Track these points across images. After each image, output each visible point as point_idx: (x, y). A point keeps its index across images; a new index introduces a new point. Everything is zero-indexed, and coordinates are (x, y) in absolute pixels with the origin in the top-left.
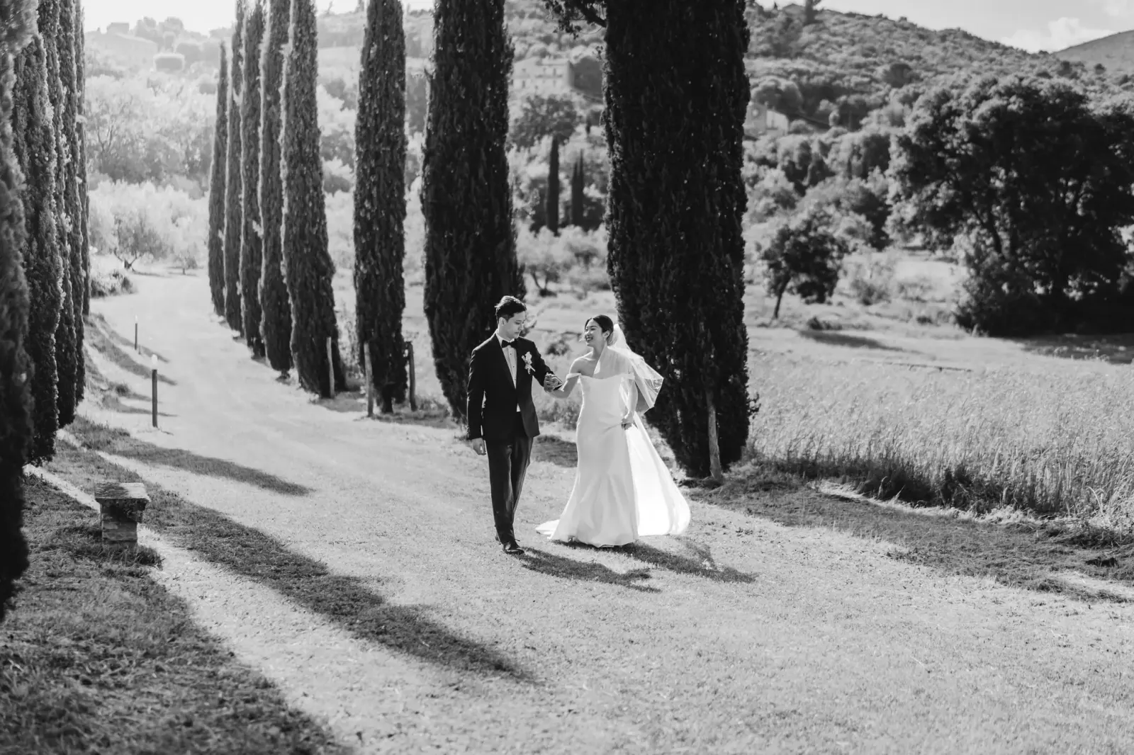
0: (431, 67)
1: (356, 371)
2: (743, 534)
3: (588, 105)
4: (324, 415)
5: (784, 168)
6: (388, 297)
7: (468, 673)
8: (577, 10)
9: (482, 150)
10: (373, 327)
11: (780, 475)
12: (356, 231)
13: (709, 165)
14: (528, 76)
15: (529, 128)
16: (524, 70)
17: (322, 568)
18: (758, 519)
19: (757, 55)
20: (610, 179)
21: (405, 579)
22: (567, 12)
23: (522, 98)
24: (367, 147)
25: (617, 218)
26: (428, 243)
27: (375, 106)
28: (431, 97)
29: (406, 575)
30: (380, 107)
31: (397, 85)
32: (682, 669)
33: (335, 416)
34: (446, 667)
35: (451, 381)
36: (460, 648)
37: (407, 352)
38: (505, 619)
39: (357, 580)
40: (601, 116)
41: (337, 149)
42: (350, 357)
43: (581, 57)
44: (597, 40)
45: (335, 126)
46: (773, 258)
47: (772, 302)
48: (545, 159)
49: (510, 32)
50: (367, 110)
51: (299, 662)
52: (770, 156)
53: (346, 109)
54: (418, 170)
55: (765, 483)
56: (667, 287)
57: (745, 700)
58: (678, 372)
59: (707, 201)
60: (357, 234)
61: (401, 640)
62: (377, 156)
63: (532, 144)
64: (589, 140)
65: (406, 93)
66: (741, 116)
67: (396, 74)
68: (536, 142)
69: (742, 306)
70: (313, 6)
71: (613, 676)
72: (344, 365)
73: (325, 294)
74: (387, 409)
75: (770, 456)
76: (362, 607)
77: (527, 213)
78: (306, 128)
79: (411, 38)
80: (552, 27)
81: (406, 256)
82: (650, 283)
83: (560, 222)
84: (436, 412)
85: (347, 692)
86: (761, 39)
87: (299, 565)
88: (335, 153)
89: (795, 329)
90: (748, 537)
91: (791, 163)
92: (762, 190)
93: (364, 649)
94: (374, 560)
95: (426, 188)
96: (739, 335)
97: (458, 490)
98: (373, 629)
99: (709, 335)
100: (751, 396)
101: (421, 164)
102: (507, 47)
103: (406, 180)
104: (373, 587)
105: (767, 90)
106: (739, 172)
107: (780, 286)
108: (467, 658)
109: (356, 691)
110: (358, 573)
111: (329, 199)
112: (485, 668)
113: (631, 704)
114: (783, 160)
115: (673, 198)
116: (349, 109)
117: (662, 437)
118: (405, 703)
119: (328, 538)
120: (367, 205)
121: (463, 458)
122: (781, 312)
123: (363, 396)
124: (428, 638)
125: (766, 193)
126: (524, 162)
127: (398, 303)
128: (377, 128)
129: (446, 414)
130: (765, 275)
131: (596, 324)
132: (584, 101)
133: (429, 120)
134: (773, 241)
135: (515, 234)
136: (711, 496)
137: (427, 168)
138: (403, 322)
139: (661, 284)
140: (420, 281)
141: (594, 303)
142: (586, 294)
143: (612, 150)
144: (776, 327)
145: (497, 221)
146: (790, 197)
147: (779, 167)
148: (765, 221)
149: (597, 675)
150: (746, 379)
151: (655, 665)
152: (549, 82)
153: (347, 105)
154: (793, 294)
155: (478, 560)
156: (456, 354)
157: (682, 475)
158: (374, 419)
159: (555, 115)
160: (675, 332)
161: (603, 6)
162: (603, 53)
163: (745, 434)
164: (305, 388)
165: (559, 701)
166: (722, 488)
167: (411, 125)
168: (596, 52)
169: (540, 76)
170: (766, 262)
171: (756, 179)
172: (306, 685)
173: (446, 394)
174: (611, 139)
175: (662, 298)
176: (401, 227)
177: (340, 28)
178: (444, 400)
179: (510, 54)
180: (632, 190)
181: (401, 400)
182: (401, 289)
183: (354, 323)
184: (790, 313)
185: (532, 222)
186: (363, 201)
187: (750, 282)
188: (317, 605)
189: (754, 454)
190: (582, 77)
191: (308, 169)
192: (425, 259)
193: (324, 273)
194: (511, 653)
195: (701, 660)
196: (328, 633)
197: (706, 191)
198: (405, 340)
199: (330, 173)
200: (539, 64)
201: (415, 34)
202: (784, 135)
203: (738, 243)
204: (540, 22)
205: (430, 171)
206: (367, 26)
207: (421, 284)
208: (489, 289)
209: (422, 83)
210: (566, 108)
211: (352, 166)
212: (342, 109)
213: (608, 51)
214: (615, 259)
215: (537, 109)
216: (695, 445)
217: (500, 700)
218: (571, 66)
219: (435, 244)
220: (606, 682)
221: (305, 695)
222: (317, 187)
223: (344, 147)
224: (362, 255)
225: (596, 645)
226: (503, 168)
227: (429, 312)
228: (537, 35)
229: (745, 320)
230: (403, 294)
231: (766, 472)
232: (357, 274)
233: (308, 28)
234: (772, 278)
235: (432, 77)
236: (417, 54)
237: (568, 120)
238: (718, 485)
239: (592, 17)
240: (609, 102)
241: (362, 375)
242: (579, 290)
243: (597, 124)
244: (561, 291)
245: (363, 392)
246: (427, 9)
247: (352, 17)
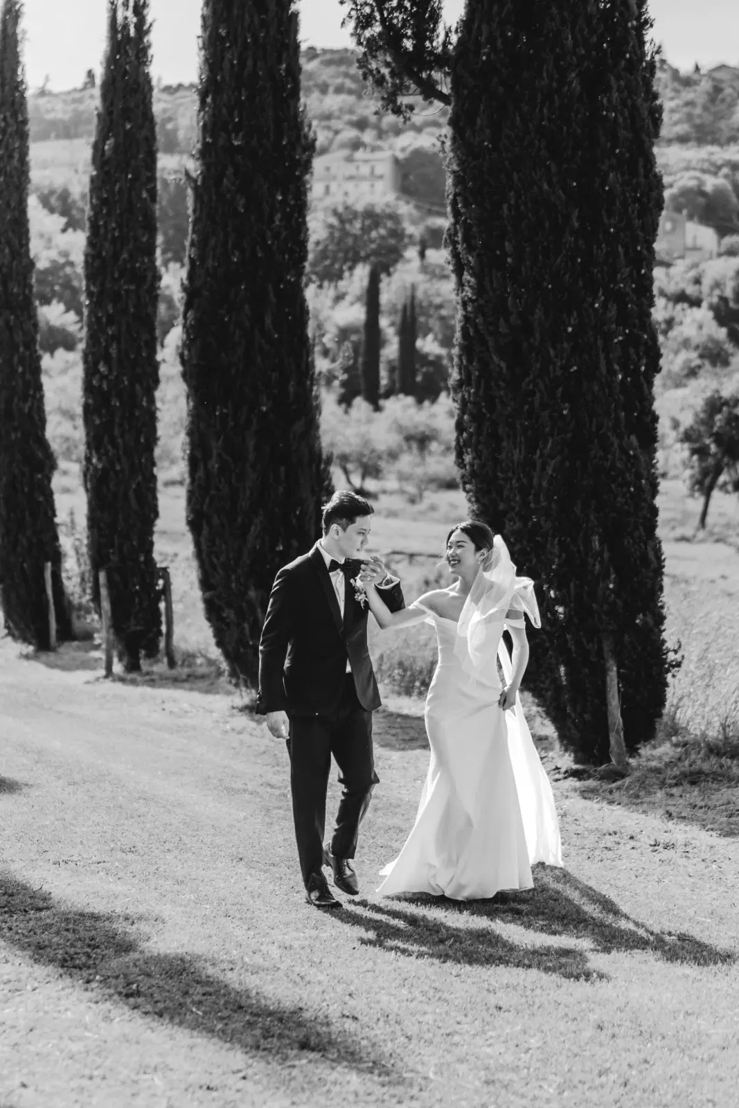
0: (194, 167)
1: (88, 612)
2: (660, 848)
3: (422, 219)
4: (40, 674)
5: (712, 307)
6: (133, 502)
7: (261, 1053)
8: (408, 82)
9: (270, 287)
10: (112, 546)
11: (713, 760)
12: (86, 408)
13: (604, 306)
14: (334, 178)
15: (335, 252)
16: (328, 169)
17: (45, 899)
18: (682, 826)
19: (670, 142)
20: (458, 328)
21: (165, 915)
22: (394, 85)
23: (325, 209)
24: (102, 285)
25: (469, 384)
26: (192, 423)
27: (114, 225)
28: (194, 211)
29: (166, 910)
30: (120, 226)
31: (145, 195)
32: (575, 1049)
33: (57, 675)
34: (228, 1045)
35: (228, 625)
36: (247, 1017)
37: (161, 582)
38: (313, 974)
39: (95, 917)
40: (445, 236)
41: (57, 288)
42: (78, 590)
43: (411, 149)
44: (436, 124)
45: (53, 254)
46: (695, 441)
47: (697, 504)
48: (359, 299)
49: (310, 114)
50: (102, 231)
51: (15, 1037)
52: (691, 290)
53: (70, 230)
54: (176, 318)
55: (691, 774)
56: (545, 484)
57: (669, 1097)
58: (561, 610)
59: (602, 356)
60: (88, 411)
61: (161, 1005)
62: (116, 297)
63: (340, 276)
64: (425, 269)
65: (157, 207)
66: (651, 231)
67: (144, 179)
68: (346, 274)
69: (654, 511)
70: (22, 82)
71: (473, 1059)
72: (70, 602)
73: (41, 499)
74: (133, 666)
75: (698, 733)
76: (103, 956)
77: (335, 378)
78: (14, 258)
79: (163, 125)
80: (370, 106)
81: (160, 443)
82: (519, 479)
83: (382, 390)
84: (204, 670)
85: (85, 1082)
86: (676, 117)
87: (11, 895)
88: (54, 294)
89: (730, 545)
90: (666, 854)
91: (723, 299)
92: (680, 339)
93: (107, 1019)
94: (119, 888)
95: (189, 343)
96: (651, 555)
97: (238, 785)
98: (120, 989)
99: (606, 555)
100: (670, 644)
101: (180, 307)
102: (306, 137)
103: (158, 333)
104: (120, 926)
105: (685, 192)
106: (649, 315)
107: (707, 481)
108: (258, 1032)
109: (97, 1081)
110: (99, 907)
111: (46, 361)
112: (285, 1047)
113: (500, 1101)
114: (710, 295)
115: (552, 353)
116: (75, 230)
117: (538, 705)
118: (169, 1099)
119: (52, 856)
120: (102, 368)
121: (245, 737)
122: (710, 520)
123: (97, 647)
124: (200, 1002)
125: (686, 343)
126: (329, 303)
127: (149, 512)
128: (116, 256)
129: (220, 673)
130: (685, 465)
131: (465, 538)
132: (415, 213)
133: (192, 244)
134: (696, 415)
135: (318, 408)
136: (611, 792)
137: (189, 314)
138: (155, 538)
139: (535, 481)
140: (178, 478)
141: (433, 508)
142: (421, 496)
143: (460, 284)
144: (703, 541)
145: (291, 389)
146: (722, 349)
147: (705, 305)
148: (685, 386)
149: (449, 1058)
150: (661, 619)
151: (534, 1042)
152: (365, 186)
153: (72, 224)
154: (727, 492)
155: (271, 887)
156: (233, 585)
157: (567, 761)
158: (114, 681)
159: (374, 234)
160: (556, 550)
161: (446, 74)
162: (448, 143)
163: (661, 700)
164: (13, 636)
165: (394, 1096)
166: (627, 780)
167: (164, 252)
168: (438, 144)
169: (351, 178)
170: (686, 445)
171: (670, 323)
172: (25, 1071)
173: (219, 644)
174: (459, 269)
175: (537, 501)
176: (152, 400)
177: (60, 112)
178: (215, 653)
179: (310, 148)
180: (491, 343)
181: (152, 653)
182: (153, 491)
183: (85, 542)
184: (723, 521)
185: (342, 391)
186: (96, 364)
187: (664, 475)
188: (39, 952)
189: (675, 730)
190: (411, 177)
191: (17, 317)
192: (187, 447)
193: (41, 470)
194: (322, 1024)
195: (604, 1036)
196: (54, 994)
197: (600, 342)
198: (158, 566)
199: (47, 323)
200: (349, 159)
201: (170, 119)
202: (711, 258)
203: (648, 419)
204: (351, 99)
205: (195, 319)
206: (101, 109)
207: (181, 483)
208: (281, 489)
209: (180, 191)
210: (390, 224)
211: (79, 313)
212: (64, 231)
213: (454, 139)
214: (467, 444)
215: (348, 226)
216: (587, 717)
217: (307, 1093)
218: (396, 161)
219: (202, 425)
220: (462, 1068)
221: (24, 1086)
222: (30, 343)
223: (67, 285)
224: (95, 441)
225: (447, 1013)
226: (301, 313)
227: (195, 524)
228: (347, 117)
229: (660, 532)
230: (155, 498)
231: (693, 757)
232: (88, 469)
233: (15, 114)
234: (697, 470)
235: (195, 181)
236: (172, 148)
237: (392, 241)
238: (622, 776)
239: (429, 91)
240: (456, 213)
241: (96, 617)
242: (411, 489)
243: (437, 246)
244: (384, 492)
245: (97, 642)
246: (186, 82)
247: (77, 95)
